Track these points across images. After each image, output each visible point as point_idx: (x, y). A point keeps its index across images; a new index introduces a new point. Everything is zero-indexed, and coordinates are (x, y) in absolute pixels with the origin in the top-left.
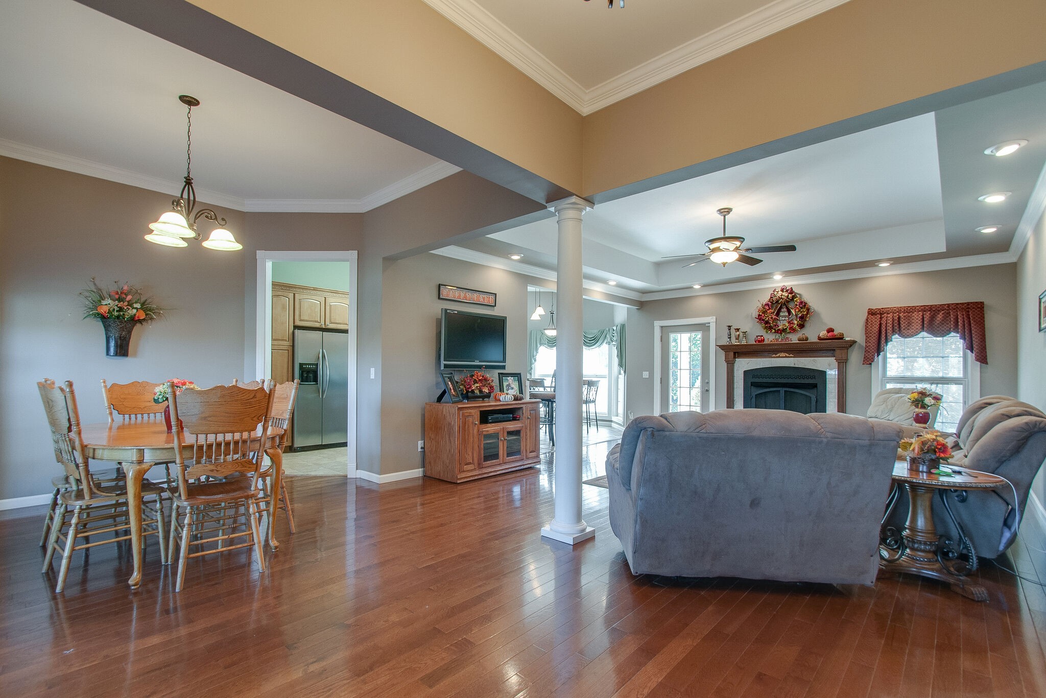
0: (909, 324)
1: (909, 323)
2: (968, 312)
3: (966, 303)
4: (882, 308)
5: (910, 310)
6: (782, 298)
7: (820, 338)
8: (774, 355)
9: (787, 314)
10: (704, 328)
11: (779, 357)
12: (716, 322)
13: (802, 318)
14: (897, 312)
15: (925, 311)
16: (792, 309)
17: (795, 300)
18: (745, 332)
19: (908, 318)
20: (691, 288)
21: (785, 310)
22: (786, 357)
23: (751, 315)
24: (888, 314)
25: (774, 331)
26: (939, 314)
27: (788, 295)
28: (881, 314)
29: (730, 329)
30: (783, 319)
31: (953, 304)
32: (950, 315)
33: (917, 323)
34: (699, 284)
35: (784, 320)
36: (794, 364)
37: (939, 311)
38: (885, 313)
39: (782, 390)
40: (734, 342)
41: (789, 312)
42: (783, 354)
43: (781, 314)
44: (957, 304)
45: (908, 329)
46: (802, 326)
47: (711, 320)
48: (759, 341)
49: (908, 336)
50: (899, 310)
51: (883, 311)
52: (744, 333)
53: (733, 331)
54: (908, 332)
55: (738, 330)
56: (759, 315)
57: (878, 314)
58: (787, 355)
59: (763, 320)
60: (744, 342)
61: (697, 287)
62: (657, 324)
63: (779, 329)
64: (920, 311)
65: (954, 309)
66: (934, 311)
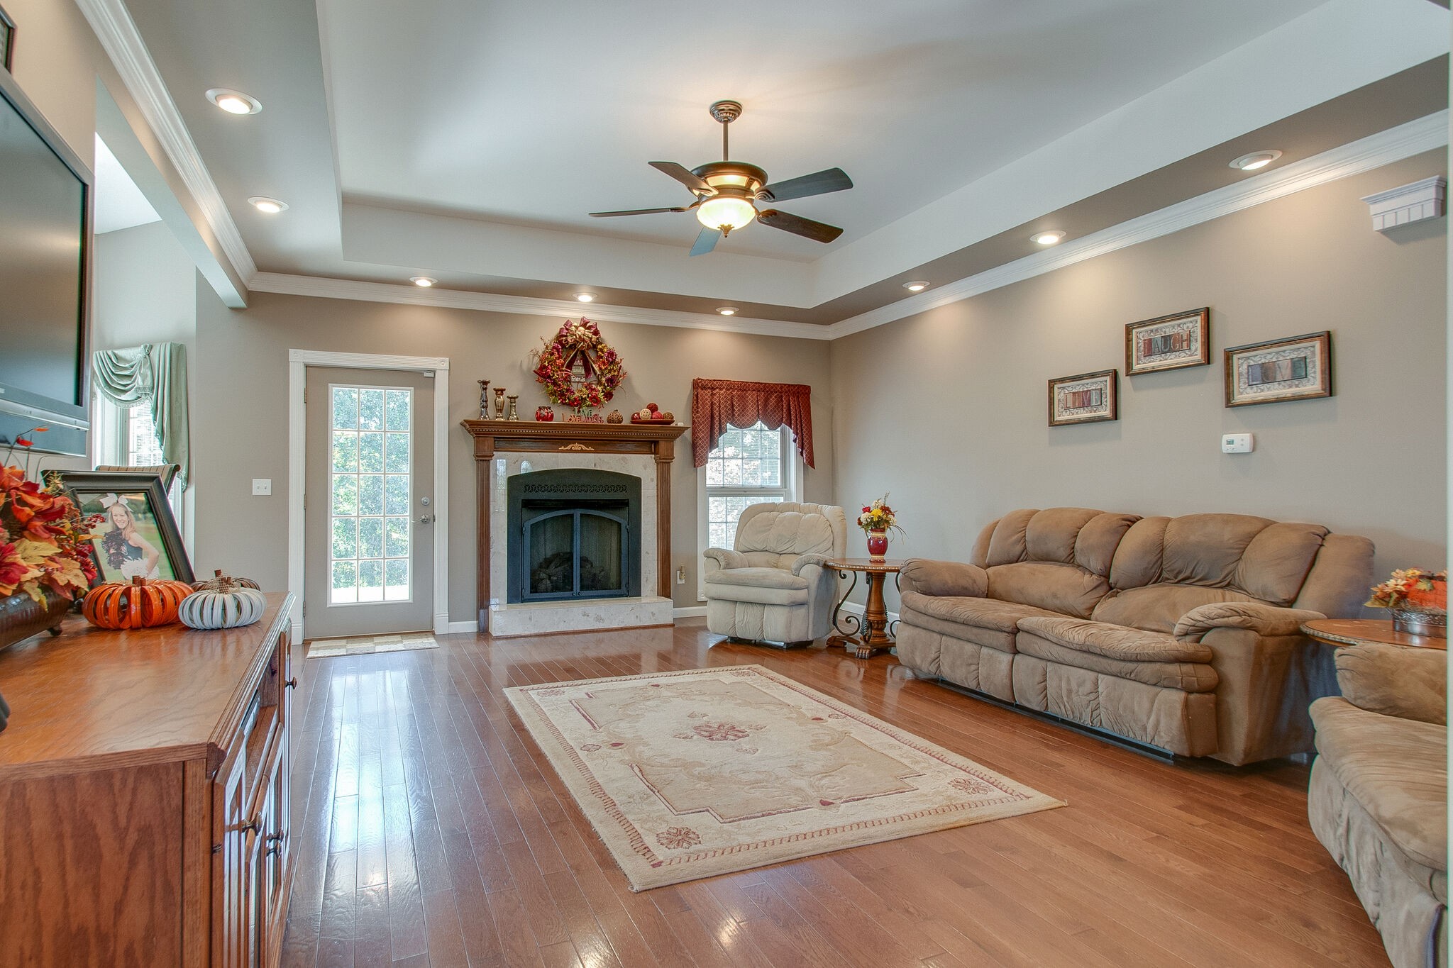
0: (744, 409)
1: (743, 406)
2: (798, 397)
3: (796, 385)
4: (715, 380)
5: (743, 387)
6: (584, 340)
7: (635, 420)
8: (563, 448)
9: (583, 372)
10: (420, 381)
11: (571, 451)
12: (449, 370)
13: (612, 381)
14: (731, 388)
15: (759, 391)
16: (595, 363)
17: (600, 347)
18: (515, 398)
19: (742, 399)
20: (406, 283)
21: (578, 362)
22: (582, 451)
23: (521, 366)
24: (721, 389)
25: (567, 401)
26: (771, 397)
27: (591, 338)
28: (713, 389)
29: (485, 389)
30: (577, 379)
31: (785, 385)
32: (782, 400)
33: (751, 410)
34: (429, 277)
35: (578, 382)
36: (595, 465)
37: (772, 392)
38: (717, 388)
39: (577, 513)
40: (491, 414)
41: (588, 369)
42: (577, 446)
43: (574, 370)
44: (789, 385)
45: (743, 416)
46: (609, 396)
47: (440, 364)
48: (545, 418)
49: (743, 425)
50: (731, 386)
51: (715, 385)
52: (513, 400)
53: (490, 393)
54: (743, 420)
55: (500, 392)
56: (543, 367)
57: (709, 388)
58: (584, 448)
59: (549, 377)
60: (513, 419)
61: (424, 283)
62: (298, 358)
63: (575, 399)
64: (754, 390)
65: (786, 392)
66: (767, 392)
